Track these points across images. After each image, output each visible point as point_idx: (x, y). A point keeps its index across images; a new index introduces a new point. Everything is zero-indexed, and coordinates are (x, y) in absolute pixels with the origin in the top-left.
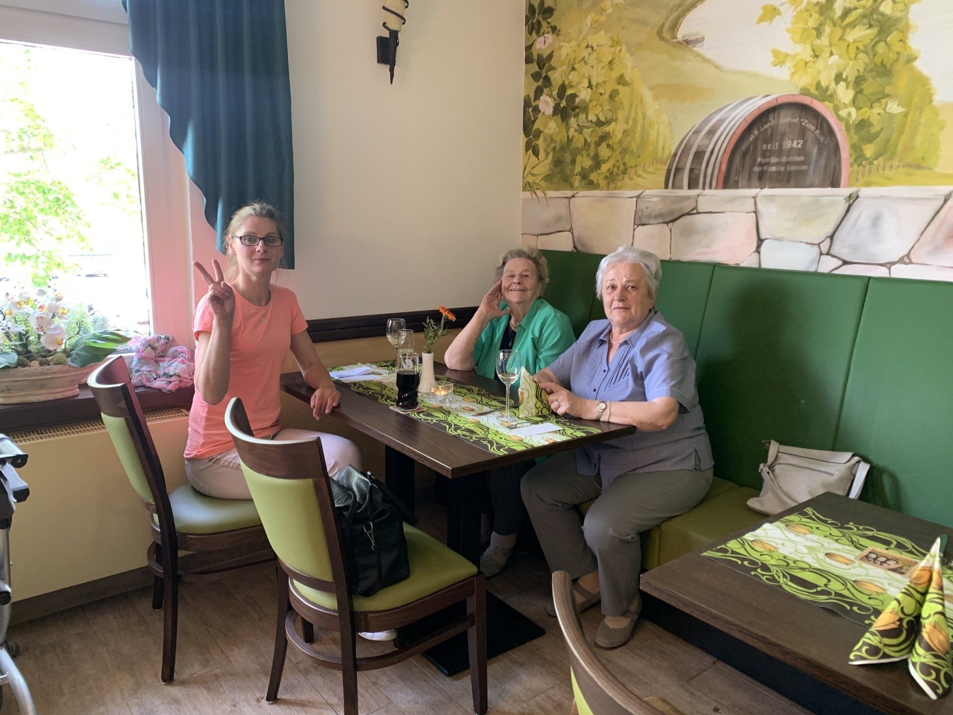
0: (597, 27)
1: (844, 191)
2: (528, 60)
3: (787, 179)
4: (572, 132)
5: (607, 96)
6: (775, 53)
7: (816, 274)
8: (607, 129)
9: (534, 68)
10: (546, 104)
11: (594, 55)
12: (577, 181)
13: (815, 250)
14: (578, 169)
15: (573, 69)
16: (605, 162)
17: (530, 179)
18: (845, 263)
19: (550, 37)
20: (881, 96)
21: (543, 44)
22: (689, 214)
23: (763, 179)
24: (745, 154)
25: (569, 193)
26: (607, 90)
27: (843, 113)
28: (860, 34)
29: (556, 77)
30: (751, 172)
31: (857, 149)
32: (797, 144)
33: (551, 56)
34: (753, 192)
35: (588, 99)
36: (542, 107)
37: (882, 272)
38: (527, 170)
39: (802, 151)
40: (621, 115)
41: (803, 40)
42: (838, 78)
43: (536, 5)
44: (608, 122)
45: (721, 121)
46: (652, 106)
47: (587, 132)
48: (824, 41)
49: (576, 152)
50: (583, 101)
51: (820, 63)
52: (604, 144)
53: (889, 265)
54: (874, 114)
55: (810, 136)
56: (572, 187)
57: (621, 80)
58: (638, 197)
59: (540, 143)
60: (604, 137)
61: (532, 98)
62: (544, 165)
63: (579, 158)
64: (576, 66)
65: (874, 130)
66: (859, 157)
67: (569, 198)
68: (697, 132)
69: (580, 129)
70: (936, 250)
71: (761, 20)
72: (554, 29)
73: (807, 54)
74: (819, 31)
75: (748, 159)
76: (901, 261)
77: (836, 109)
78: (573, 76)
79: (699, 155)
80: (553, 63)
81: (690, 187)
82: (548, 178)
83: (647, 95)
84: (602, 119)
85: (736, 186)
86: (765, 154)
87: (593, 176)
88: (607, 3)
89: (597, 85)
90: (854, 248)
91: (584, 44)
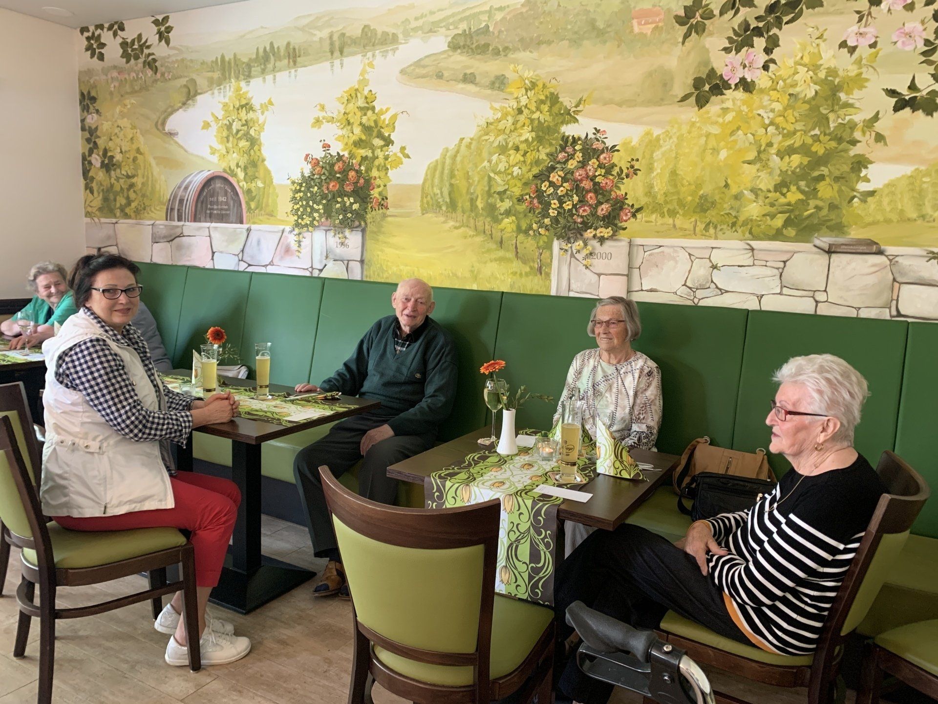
0: (123, 115)
1: (245, 226)
2: (83, 129)
3: (222, 218)
4: (113, 180)
5: (131, 159)
6: (211, 147)
7: (238, 272)
8: (134, 180)
9: (87, 135)
10: (96, 160)
11: (122, 133)
12: (118, 213)
13: (236, 258)
14: (118, 205)
15: (111, 140)
16: (133, 201)
17: (89, 209)
18: (250, 265)
19: (95, 116)
20: (254, 178)
21: (92, 120)
22: (179, 236)
23: (212, 218)
24: (202, 203)
25: (114, 220)
26: (132, 155)
27: (241, 184)
28: (243, 144)
29: (101, 142)
30: (206, 213)
31: (248, 204)
32: (224, 199)
33: (96, 128)
34: (207, 224)
35: (121, 160)
36: (93, 161)
37: (263, 270)
38: (87, 203)
39: (227, 203)
40: (140, 172)
41: (222, 143)
42: (238, 166)
43: (85, 93)
44: (133, 176)
46: (156, 170)
47: (122, 181)
48: (230, 145)
49: (116, 194)
50: (118, 161)
51: (229, 157)
52: (132, 190)
53: (266, 266)
54: (253, 186)
55: (229, 195)
56: (115, 217)
57: (138, 151)
58: (153, 225)
59: (94, 185)
60: (132, 186)
61: (87, 154)
62: (97, 201)
63: (118, 198)
64: (113, 138)
65: (254, 194)
66: (249, 209)
67: (114, 224)
68: (179, 187)
69: (118, 179)
70: (282, 258)
71: (203, 128)
72: (97, 111)
73: (224, 151)
74: (228, 141)
75: (204, 205)
76: (270, 264)
77: (238, 182)
79: (181, 201)
80: (98, 133)
81: (178, 221)
82: (100, 209)
83: (153, 163)
84: (130, 174)
85: (200, 221)
86: (212, 203)
87: (127, 210)
88: (127, 102)
89: (125, 152)
90: (252, 257)
91: (116, 125)
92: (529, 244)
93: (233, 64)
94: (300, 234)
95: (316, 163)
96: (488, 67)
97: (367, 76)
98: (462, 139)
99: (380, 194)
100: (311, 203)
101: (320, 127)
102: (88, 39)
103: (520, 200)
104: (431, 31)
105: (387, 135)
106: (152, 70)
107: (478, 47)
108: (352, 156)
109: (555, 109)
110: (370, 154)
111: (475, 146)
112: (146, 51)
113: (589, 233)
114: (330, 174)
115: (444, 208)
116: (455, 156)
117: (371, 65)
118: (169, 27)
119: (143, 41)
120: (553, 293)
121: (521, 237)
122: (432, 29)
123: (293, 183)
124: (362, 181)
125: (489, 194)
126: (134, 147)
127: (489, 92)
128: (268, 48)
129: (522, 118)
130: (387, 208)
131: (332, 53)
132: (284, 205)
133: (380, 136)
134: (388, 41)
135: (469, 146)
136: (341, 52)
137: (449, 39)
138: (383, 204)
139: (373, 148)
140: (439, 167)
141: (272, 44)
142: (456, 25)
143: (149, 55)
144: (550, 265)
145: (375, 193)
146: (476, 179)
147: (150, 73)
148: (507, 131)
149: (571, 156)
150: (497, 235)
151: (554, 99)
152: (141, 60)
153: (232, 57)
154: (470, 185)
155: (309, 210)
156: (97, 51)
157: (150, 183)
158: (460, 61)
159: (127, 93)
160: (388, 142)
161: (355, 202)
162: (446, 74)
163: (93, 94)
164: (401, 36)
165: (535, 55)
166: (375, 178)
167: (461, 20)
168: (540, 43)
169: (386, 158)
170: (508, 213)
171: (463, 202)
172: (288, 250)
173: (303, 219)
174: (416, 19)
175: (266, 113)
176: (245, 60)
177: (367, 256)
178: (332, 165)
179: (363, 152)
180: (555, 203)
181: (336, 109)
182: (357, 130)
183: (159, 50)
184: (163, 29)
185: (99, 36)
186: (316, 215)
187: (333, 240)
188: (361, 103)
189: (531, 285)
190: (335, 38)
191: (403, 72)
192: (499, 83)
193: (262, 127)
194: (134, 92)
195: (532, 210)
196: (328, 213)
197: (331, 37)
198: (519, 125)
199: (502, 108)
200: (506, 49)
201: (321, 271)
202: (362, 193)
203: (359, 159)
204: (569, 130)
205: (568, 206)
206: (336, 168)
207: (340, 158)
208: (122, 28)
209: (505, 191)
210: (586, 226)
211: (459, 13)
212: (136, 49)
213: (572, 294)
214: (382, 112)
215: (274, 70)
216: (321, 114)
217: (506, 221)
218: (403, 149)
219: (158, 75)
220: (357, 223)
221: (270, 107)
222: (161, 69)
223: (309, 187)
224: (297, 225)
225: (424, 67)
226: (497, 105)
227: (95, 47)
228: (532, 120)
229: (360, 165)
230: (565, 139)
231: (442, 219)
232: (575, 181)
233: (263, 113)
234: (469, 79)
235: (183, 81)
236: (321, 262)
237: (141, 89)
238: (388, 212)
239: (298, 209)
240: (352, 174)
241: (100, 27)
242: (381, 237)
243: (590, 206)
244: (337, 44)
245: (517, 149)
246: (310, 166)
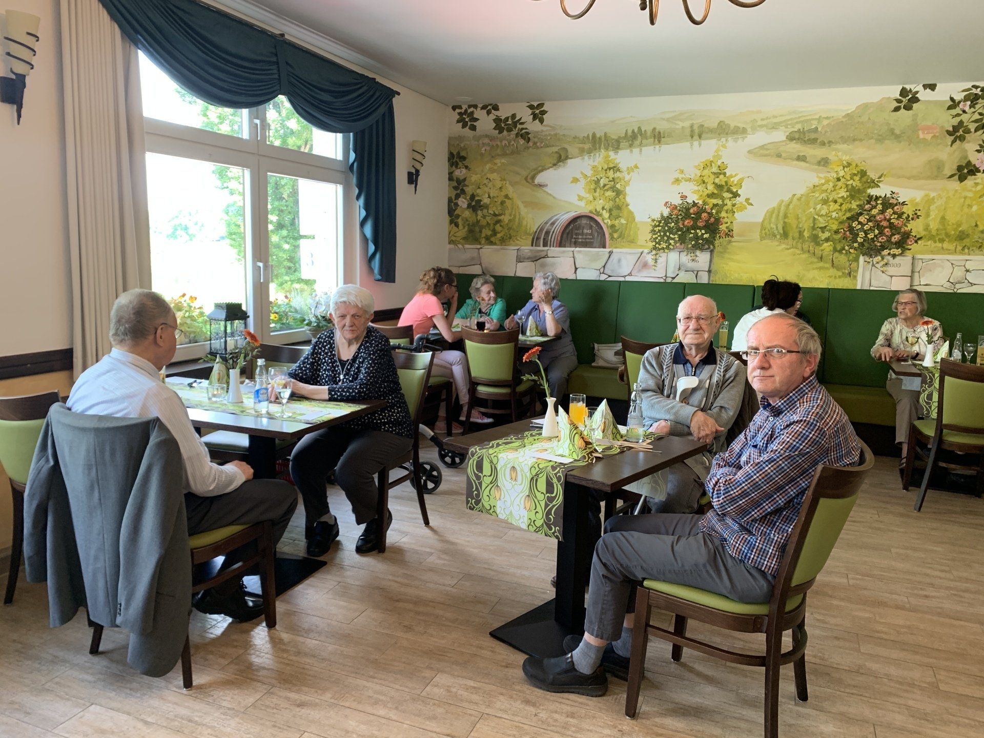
0: (492, 171)
1: (607, 250)
2: (450, 179)
3: (586, 244)
4: (479, 218)
5: (499, 203)
6: (579, 196)
7: (599, 281)
8: (500, 218)
9: (455, 184)
10: (463, 202)
11: (491, 183)
12: (483, 241)
13: (598, 272)
14: (483, 235)
15: (479, 188)
16: (499, 233)
17: (454, 238)
18: (610, 276)
19: (464, 171)
20: (618, 217)
21: (460, 173)
22: (544, 257)
23: (576, 244)
24: (568, 234)
25: (479, 246)
26: (500, 199)
27: (606, 221)
28: (610, 194)
29: (469, 190)
30: (571, 241)
31: (611, 234)
32: (589, 231)
33: (465, 180)
34: (572, 249)
35: (488, 203)
36: (460, 203)
37: (622, 279)
38: (452, 234)
39: (591, 234)
40: (507, 212)
41: (589, 192)
42: (603, 208)
43: (455, 153)
44: (500, 215)
45: (557, 220)
46: (523, 210)
47: (488, 219)
48: (597, 194)
49: (482, 227)
50: (485, 204)
51: (596, 202)
52: (498, 225)
53: (625, 276)
54: (616, 222)
55: (594, 229)
56: (480, 244)
57: (507, 196)
58: (518, 249)
59: (460, 221)
60: (499, 222)
61: (453, 198)
62: (462, 232)
63: (484, 230)
64: (481, 187)
65: (617, 228)
66: (612, 238)
67: (479, 249)
68: (546, 223)
69: (484, 217)
70: (639, 271)
71: (572, 182)
72: (466, 167)
73: (591, 198)
74: (595, 191)
75: (570, 236)
76: (629, 275)
77: (603, 220)
78: (478, 191)
79: (547, 233)
80: (466, 183)
81: (544, 246)
82: (465, 238)
83: (521, 205)
84: (497, 213)
85: (565, 247)
86: (576, 234)
87: (493, 239)
88: (497, 161)
89: (493, 197)
90: (613, 271)
91: (485, 177)
92: (842, 259)
93: (603, 139)
94: (656, 254)
95: (675, 207)
96: (817, 152)
97: (720, 153)
98: (794, 195)
99: (727, 228)
100: (668, 234)
101: (678, 184)
102: (460, 114)
103: (837, 232)
104: (773, 128)
105: (735, 190)
106: (524, 139)
107: (809, 140)
108: (705, 203)
109: (864, 179)
110: (720, 202)
111: (805, 200)
112: (519, 126)
113: (885, 252)
114: (686, 214)
115: (778, 237)
116: (789, 205)
117: (724, 146)
118: (544, 111)
119: (517, 119)
120: (859, 287)
121: (837, 254)
122: (775, 127)
123: (653, 220)
124: (712, 220)
125: (814, 228)
126: (503, 194)
127: (817, 167)
128: (636, 131)
129: (840, 184)
130: (732, 237)
131: (692, 137)
132: (644, 236)
133: (729, 191)
134: (739, 132)
135: (799, 199)
136: (700, 137)
137: (788, 134)
138: (729, 234)
139: (723, 199)
140: (776, 212)
141: (639, 128)
142: (793, 126)
143: (523, 129)
144: (857, 271)
145: (723, 227)
146: (804, 219)
147: (522, 142)
148: (829, 191)
149: (875, 207)
150: (818, 253)
151: (863, 173)
152: (515, 132)
153: (603, 134)
154: (799, 223)
155: (666, 238)
156: (469, 123)
157: (517, 219)
158: (795, 148)
159: (498, 155)
160: (736, 195)
161: (706, 233)
162: (784, 155)
163: (463, 154)
164: (749, 130)
165: (850, 147)
166: (724, 218)
167: (797, 123)
168: (854, 140)
169: (734, 205)
170: (827, 240)
171: (793, 233)
172: (645, 265)
173: (660, 244)
174: (762, 120)
175: (632, 173)
176: (615, 137)
177: (713, 268)
178: (688, 209)
179: (715, 201)
180: (862, 234)
181: (694, 173)
182: (711, 188)
183: (533, 126)
184: (537, 112)
185: (472, 113)
186: (672, 242)
187: (685, 258)
188: (715, 170)
189: (843, 283)
190: (695, 127)
191: (749, 152)
192: (824, 162)
193: (628, 183)
194: (504, 155)
195: (845, 238)
196: (682, 240)
197: (692, 126)
198: (837, 188)
199: (825, 177)
200: (830, 142)
201: (673, 278)
202: (713, 227)
203: (711, 205)
204: (873, 192)
205: (871, 236)
206: (691, 211)
207: (695, 204)
208: (496, 108)
209: (825, 227)
210: (883, 248)
211: (796, 118)
212: (509, 124)
213: (872, 288)
214: (731, 176)
215: (641, 145)
216: (680, 176)
217: (826, 244)
218: (747, 200)
219: (531, 144)
220: (706, 246)
221: (635, 170)
222: (532, 140)
223: (666, 223)
224: (655, 248)
225: (767, 149)
226: (822, 175)
227: (467, 119)
228: (847, 185)
229: (712, 209)
230: (870, 197)
231: (777, 243)
232: (876, 221)
233: (629, 174)
234: (801, 158)
235: (555, 149)
236: (674, 272)
237: (513, 153)
238: (733, 239)
239: (657, 238)
240: (704, 215)
241: (475, 107)
242: (727, 255)
243: (887, 236)
244: (697, 131)
245: (836, 202)
246: (668, 210)
